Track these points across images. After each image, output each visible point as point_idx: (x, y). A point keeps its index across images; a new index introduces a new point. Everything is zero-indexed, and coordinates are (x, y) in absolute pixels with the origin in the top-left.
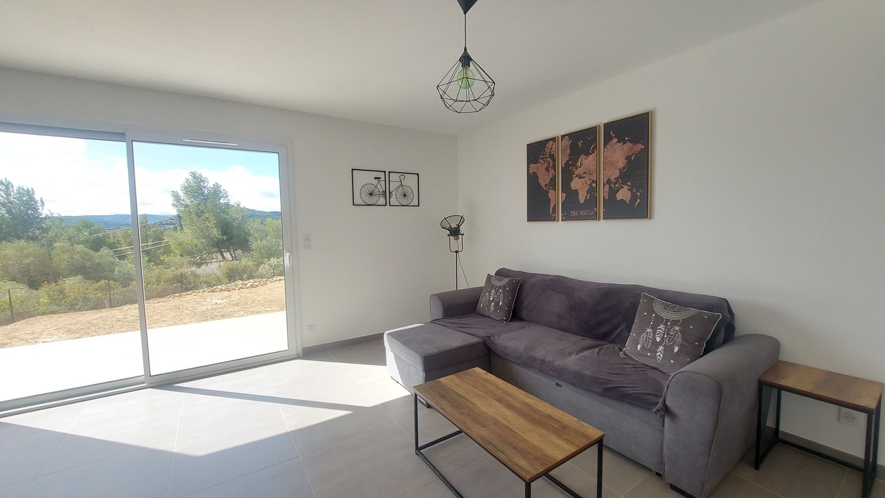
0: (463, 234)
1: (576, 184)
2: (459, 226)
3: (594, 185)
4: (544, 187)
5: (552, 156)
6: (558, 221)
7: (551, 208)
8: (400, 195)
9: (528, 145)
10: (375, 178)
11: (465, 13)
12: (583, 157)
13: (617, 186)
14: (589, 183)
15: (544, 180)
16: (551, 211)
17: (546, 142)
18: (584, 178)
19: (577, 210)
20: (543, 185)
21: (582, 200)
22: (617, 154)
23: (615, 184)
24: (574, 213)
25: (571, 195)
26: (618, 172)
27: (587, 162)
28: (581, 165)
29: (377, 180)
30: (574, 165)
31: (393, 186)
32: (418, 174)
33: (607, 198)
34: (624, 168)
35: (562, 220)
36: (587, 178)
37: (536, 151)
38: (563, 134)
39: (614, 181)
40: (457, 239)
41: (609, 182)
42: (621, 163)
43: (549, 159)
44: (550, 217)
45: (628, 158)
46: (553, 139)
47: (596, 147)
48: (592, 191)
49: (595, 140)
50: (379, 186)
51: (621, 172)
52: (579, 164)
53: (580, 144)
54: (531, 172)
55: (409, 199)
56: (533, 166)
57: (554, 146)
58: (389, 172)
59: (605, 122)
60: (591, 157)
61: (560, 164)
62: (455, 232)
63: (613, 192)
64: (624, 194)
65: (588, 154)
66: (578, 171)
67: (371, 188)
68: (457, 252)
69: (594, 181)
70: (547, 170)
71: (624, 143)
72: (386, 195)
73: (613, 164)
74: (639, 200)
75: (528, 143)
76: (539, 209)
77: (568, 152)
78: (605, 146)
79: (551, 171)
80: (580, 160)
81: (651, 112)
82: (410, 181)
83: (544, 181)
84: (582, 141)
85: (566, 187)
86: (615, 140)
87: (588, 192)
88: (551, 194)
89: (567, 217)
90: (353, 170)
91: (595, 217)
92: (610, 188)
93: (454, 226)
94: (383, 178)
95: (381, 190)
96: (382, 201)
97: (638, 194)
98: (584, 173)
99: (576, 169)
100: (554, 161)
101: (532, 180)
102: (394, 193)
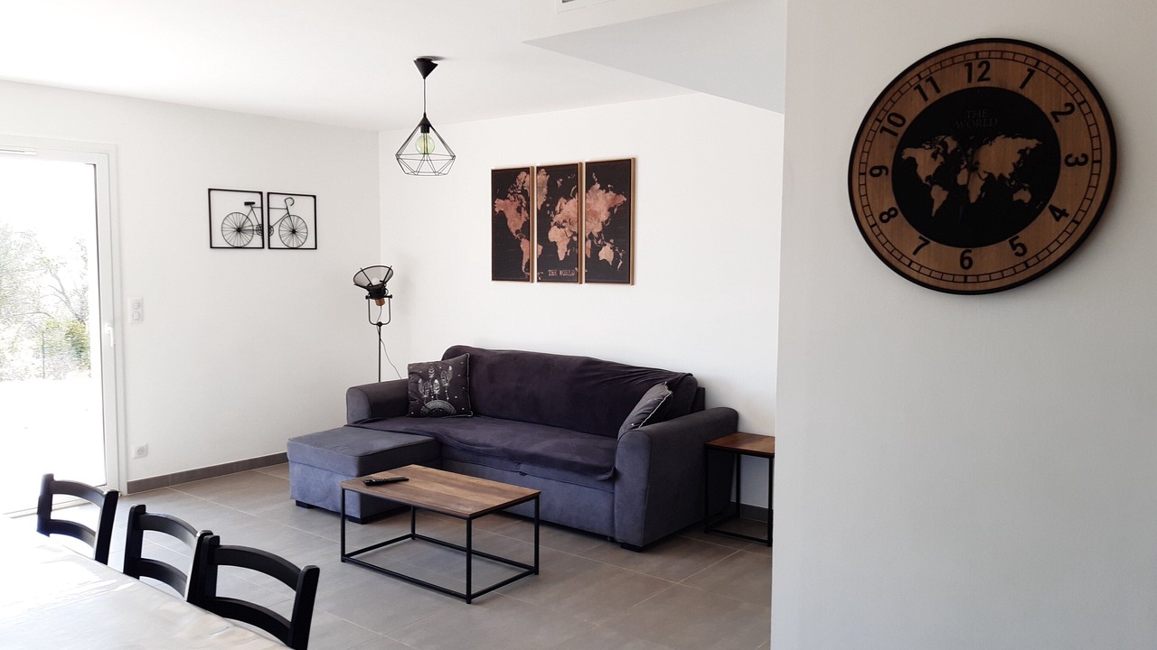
0: (391, 297)
1: (554, 234)
2: (384, 282)
3: (575, 238)
4: (514, 234)
5: (525, 193)
6: (533, 282)
7: (524, 264)
8: (285, 231)
9: (493, 171)
10: (247, 204)
11: (424, 78)
12: (562, 200)
13: (599, 242)
14: (570, 235)
15: (514, 224)
16: (523, 268)
17: (517, 171)
18: (564, 227)
19: (555, 269)
20: (513, 231)
21: (561, 257)
22: (599, 203)
23: (598, 240)
24: (552, 273)
25: (549, 248)
26: (600, 225)
27: (567, 208)
28: (560, 210)
29: (249, 208)
30: (553, 209)
31: (276, 216)
32: (315, 197)
33: (589, 256)
34: (607, 221)
35: (538, 281)
36: (567, 229)
37: (504, 182)
38: (539, 165)
39: (597, 236)
40: (381, 304)
41: (591, 236)
42: (604, 216)
43: (521, 196)
44: (522, 276)
45: (611, 210)
46: (527, 170)
47: (577, 190)
48: (573, 245)
49: (576, 181)
50: (252, 217)
51: (603, 226)
52: (557, 209)
53: (558, 182)
54: (497, 210)
55: (300, 238)
56: (499, 202)
57: (528, 179)
58: (269, 194)
59: (588, 160)
60: (573, 202)
61: (536, 205)
62: (378, 293)
63: (596, 250)
64: (606, 253)
65: (568, 198)
66: (558, 218)
67: (239, 220)
68: (380, 324)
69: (575, 234)
70: (519, 210)
71: (607, 191)
72: (263, 231)
73: (595, 215)
74: (621, 262)
75: (494, 168)
76: (507, 264)
77: (545, 190)
78: (587, 191)
79: (524, 213)
80: (559, 204)
81: (634, 159)
82: (303, 208)
83: (515, 226)
84: (562, 179)
85: (543, 238)
86: (598, 186)
87: (568, 246)
88: (524, 245)
89: (544, 278)
90: (210, 190)
91: (575, 279)
92: (592, 243)
93: (375, 282)
94: (258, 204)
95: (255, 223)
96: (257, 241)
97: (621, 254)
98: (564, 221)
99: (555, 215)
100: (528, 199)
101: (499, 221)
102: (276, 228)
